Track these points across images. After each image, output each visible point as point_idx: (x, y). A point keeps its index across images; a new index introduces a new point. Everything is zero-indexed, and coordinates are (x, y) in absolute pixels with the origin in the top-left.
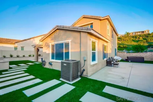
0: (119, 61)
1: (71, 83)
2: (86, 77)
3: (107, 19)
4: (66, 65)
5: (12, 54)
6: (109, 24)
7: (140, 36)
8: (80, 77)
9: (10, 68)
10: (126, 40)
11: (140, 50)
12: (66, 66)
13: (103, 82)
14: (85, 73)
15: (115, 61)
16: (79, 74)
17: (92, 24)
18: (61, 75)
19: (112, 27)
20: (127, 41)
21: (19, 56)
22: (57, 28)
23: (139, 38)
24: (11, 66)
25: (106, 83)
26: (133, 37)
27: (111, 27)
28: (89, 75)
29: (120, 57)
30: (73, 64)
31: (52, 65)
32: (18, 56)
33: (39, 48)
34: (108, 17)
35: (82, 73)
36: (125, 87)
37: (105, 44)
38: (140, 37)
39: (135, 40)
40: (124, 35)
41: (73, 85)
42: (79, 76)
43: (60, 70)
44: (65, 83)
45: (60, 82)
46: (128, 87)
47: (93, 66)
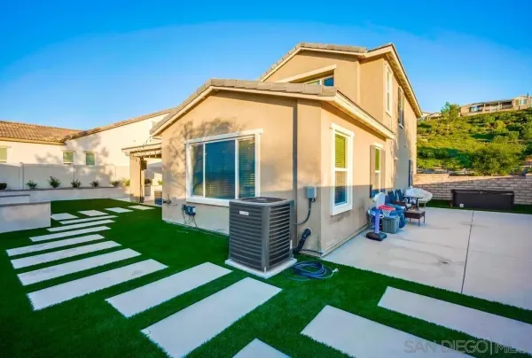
0: (422, 205)
1: (267, 275)
2: (315, 258)
3: (384, 56)
4: (247, 214)
5: (57, 177)
6: (391, 75)
7: (497, 118)
8: (295, 257)
9: (55, 223)
10: (448, 132)
11: (497, 166)
12: (248, 219)
13: (375, 273)
14: (310, 244)
15: (409, 205)
16: (291, 247)
17: (331, 73)
18: (230, 247)
19: (400, 85)
20: (451, 134)
21: (79, 184)
22: (211, 88)
23: (492, 125)
24: (57, 217)
25: (385, 277)
26: (472, 121)
27: (397, 85)
28: (324, 250)
29: (426, 192)
30: (272, 212)
31: (194, 214)
32: (76, 186)
33: (147, 156)
34: (390, 49)
35: (302, 243)
36: (457, 294)
37: (379, 144)
38: (498, 121)
39: (479, 130)
40: (437, 115)
41: (273, 281)
42: (291, 252)
43: (226, 232)
44: (244, 275)
45: (228, 271)
46: (467, 293)
47: (339, 220)
